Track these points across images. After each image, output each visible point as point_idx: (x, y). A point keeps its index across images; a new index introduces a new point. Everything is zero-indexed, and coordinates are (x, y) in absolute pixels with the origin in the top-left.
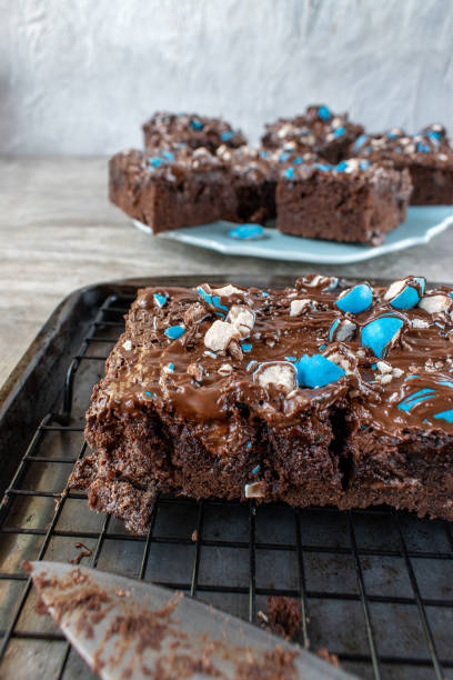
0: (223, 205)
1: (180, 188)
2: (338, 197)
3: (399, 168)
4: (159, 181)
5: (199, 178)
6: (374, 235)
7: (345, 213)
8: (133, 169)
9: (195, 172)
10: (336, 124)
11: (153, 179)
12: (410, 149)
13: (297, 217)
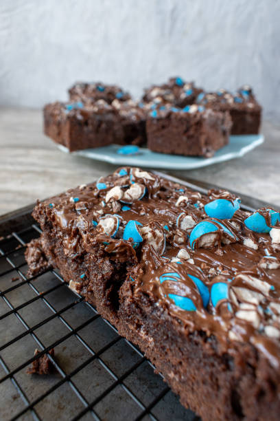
0: (114, 135)
1: (86, 123)
2: (184, 127)
3: (223, 110)
4: (72, 119)
5: (98, 117)
6: (208, 151)
7: (189, 137)
8: (57, 112)
9: (96, 113)
10: (187, 88)
11: (69, 117)
12: (231, 101)
13: (160, 141)
